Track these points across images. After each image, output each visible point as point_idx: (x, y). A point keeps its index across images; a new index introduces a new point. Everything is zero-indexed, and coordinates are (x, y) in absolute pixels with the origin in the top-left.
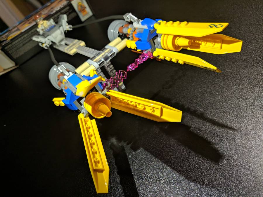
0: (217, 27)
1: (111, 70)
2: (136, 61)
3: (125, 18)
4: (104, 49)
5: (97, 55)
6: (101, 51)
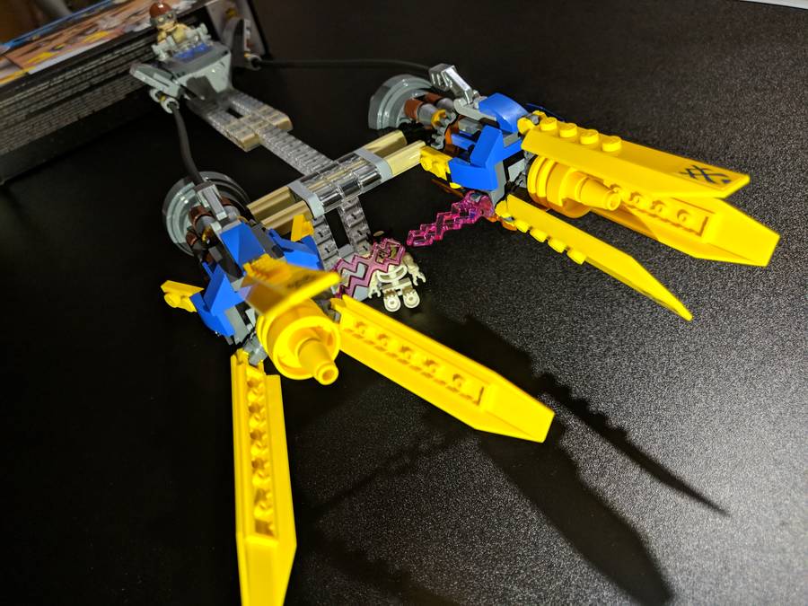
0: (709, 180)
1: (356, 221)
2: (442, 217)
3: (433, 76)
4: (348, 159)
5: (322, 172)
6: (337, 162)
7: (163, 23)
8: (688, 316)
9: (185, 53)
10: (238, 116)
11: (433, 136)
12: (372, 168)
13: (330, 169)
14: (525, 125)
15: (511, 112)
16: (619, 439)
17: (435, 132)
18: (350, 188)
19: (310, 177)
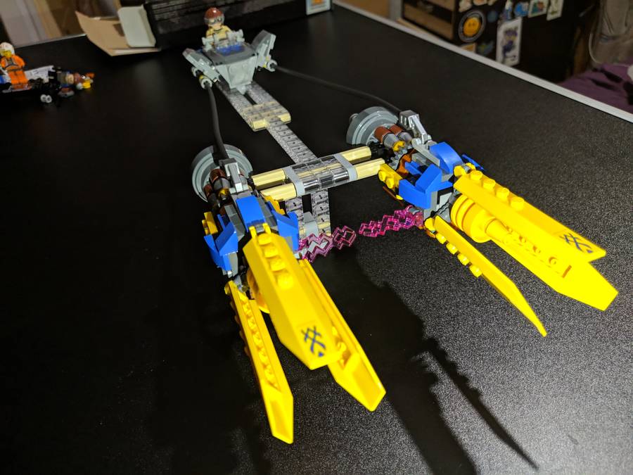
0: (578, 247)
1: (321, 201)
2: (386, 219)
3: (402, 117)
4: (329, 159)
5: (309, 164)
6: (320, 159)
7: (213, 23)
8: (544, 333)
9: (225, 48)
10: (253, 103)
11: (392, 159)
12: (344, 170)
13: (314, 163)
14: (460, 171)
15: (452, 157)
16: (474, 398)
17: (394, 156)
18: (326, 181)
19: (299, 167)
